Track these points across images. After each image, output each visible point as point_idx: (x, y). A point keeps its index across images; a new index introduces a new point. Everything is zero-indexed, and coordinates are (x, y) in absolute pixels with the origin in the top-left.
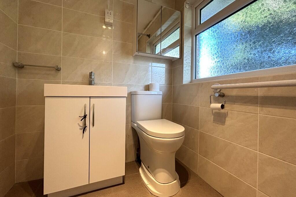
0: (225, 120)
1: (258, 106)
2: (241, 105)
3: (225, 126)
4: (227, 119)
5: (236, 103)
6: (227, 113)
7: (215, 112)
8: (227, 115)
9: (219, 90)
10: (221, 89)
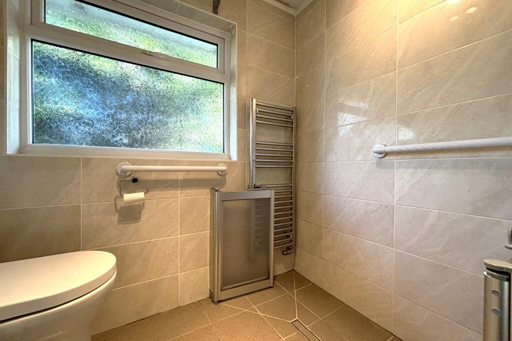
0: (141, 214)
1: (178, 190)
2: (161, 191)
3: (140, 222)
4: (143, 212)
5: (156, 189)
6: (144, 204)
7: (121, 208)
8: (144, 206)
9: (130, 173)
10: (133, 171)
